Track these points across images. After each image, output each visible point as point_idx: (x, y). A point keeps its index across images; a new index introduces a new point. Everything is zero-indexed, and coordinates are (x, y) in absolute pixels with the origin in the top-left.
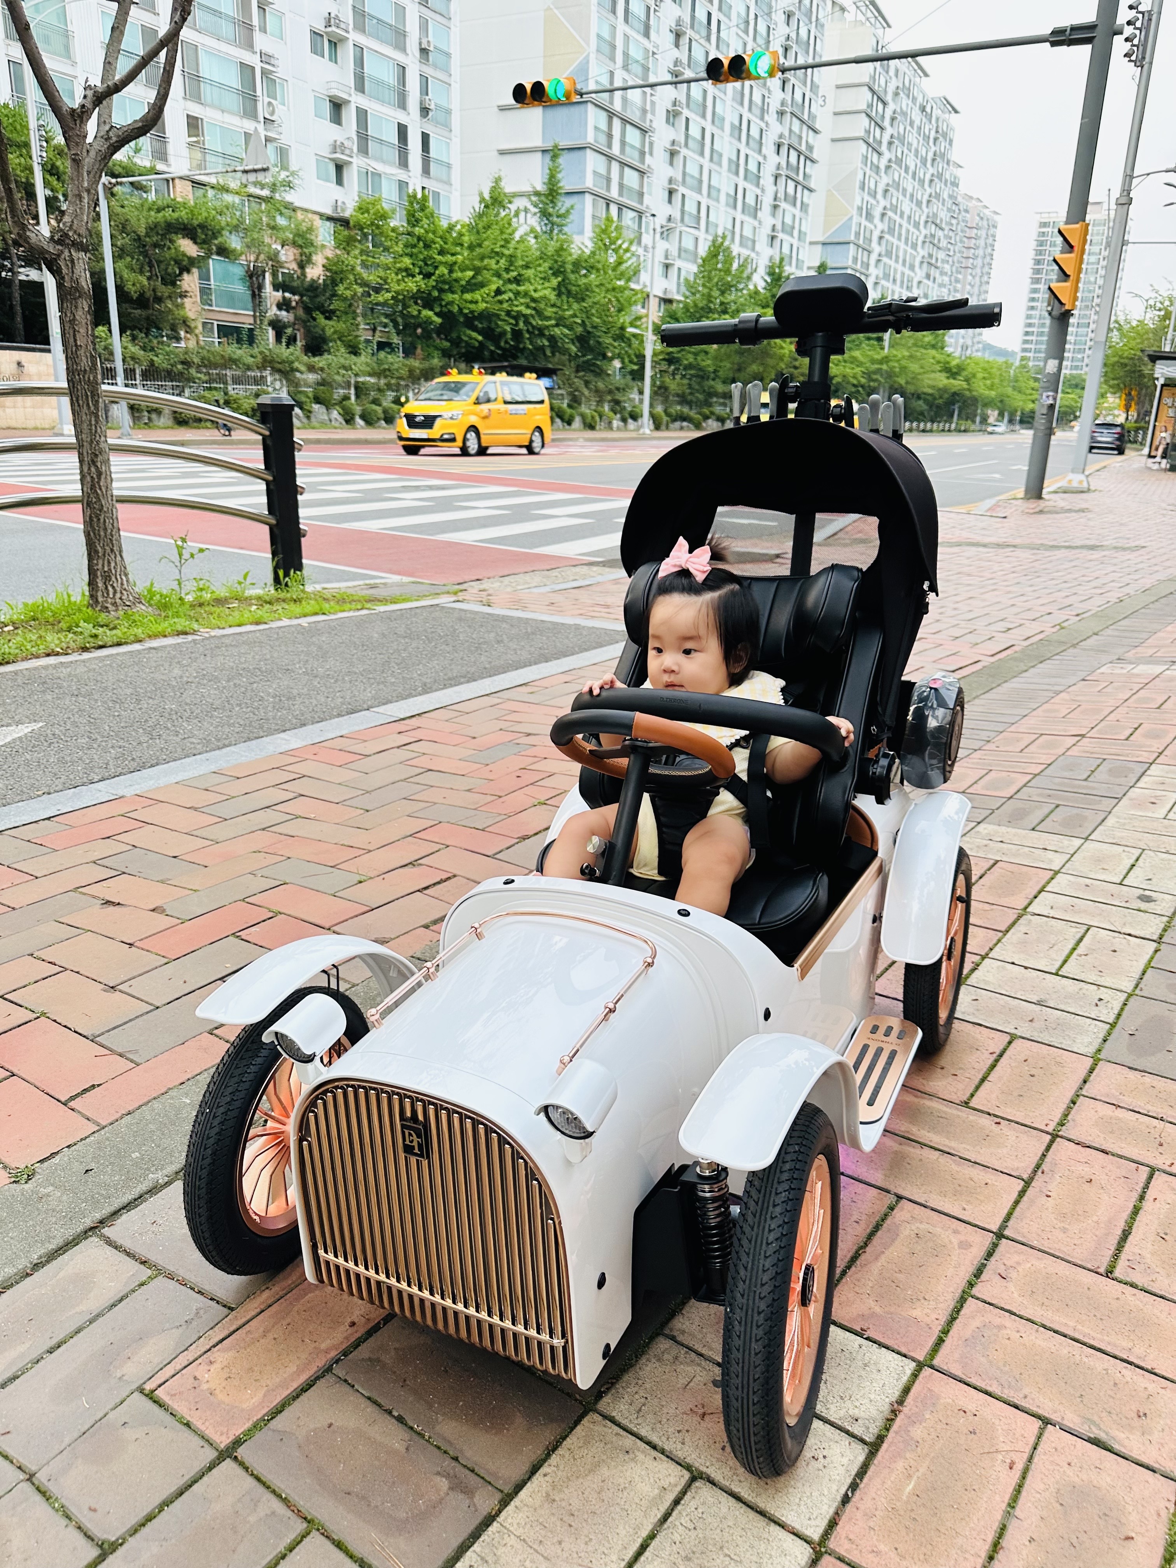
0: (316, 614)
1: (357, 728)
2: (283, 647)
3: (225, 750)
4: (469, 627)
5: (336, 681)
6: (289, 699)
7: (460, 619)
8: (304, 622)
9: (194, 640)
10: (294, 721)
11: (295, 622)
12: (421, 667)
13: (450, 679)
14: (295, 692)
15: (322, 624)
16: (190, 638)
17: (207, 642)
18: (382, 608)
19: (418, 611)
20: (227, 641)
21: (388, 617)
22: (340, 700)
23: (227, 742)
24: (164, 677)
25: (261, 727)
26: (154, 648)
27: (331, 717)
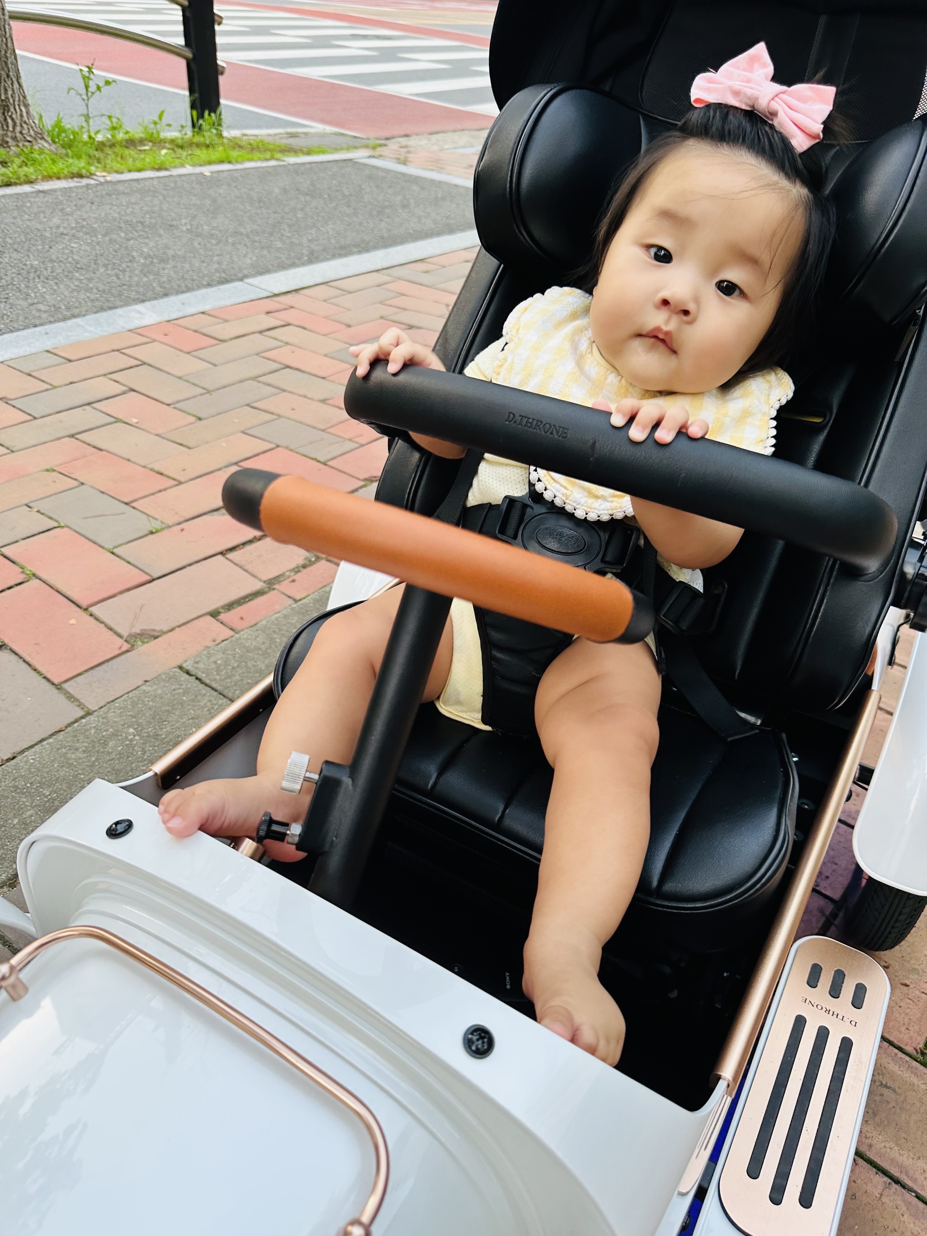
0: (222, 162)
1: (222, 303)
2: (176, 199)
3: (70, 323)
4: (377, 186)
5: (218, 243)
6: (162, 261)
7: (370, 177)
8: (207, 171)
9: (88, 185)
10: (158, 289)
11: (198, 170)
12: (313, 231)
13: (342, 248)
14: (170, 252)
15: (225, 175)
16: (85, 181)
17: (100, 187)
18: (292, 160)
19: (329, 165)
20: (120, 187)
21: (297, 169)
22: (216, 266)
23: (76, 311)
24: (39, 226)
25: (120, 295)
26: (43, 192)
27: (200, 287)
